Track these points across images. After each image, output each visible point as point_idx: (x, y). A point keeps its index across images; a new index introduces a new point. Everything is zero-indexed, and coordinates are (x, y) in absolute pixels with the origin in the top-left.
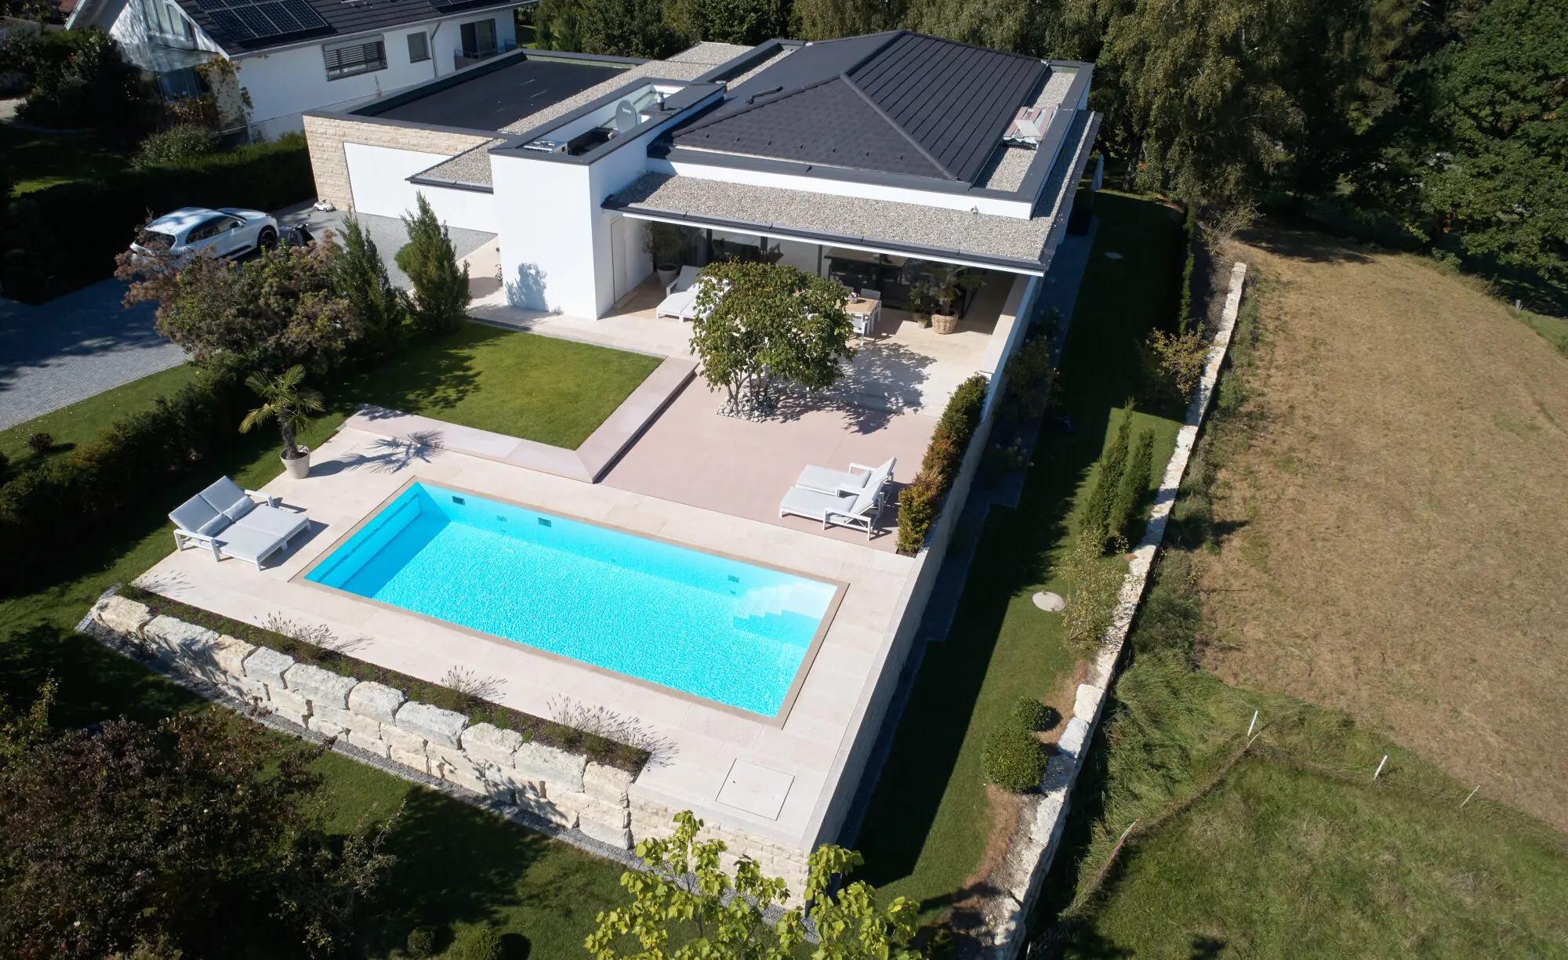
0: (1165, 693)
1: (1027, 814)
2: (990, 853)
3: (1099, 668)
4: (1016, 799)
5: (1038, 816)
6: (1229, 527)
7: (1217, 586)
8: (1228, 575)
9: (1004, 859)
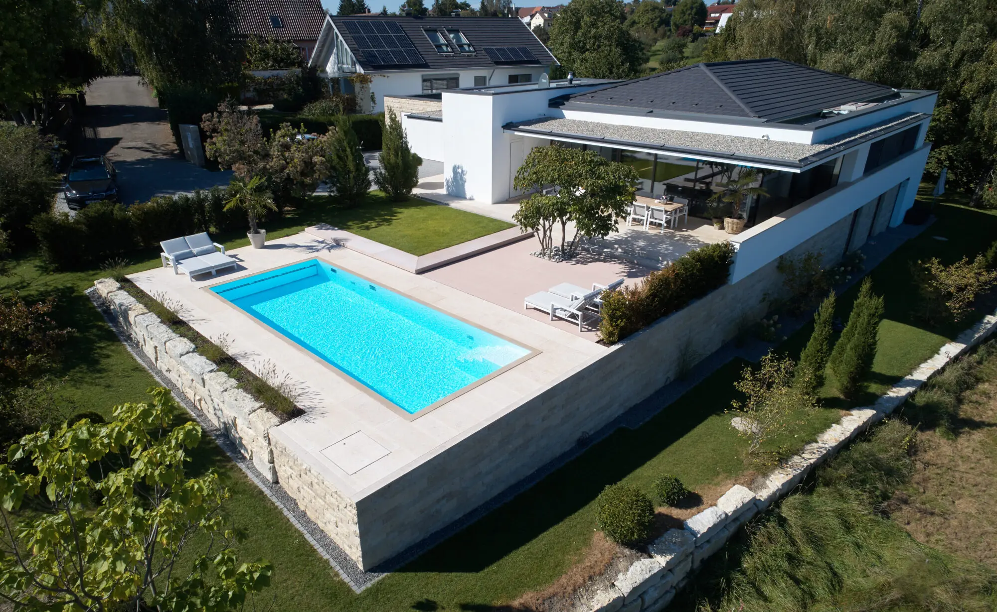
0: (834, 522)
1: (621, 564)
2: (564, 581)
3: (768, 482)
4: (618, 549)
5: (631, 569)
6: (975, 425)
7: (939, 462)
8: (957, 458)
9: (575, 590)
